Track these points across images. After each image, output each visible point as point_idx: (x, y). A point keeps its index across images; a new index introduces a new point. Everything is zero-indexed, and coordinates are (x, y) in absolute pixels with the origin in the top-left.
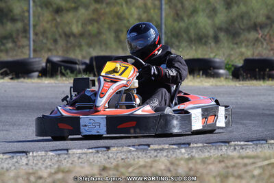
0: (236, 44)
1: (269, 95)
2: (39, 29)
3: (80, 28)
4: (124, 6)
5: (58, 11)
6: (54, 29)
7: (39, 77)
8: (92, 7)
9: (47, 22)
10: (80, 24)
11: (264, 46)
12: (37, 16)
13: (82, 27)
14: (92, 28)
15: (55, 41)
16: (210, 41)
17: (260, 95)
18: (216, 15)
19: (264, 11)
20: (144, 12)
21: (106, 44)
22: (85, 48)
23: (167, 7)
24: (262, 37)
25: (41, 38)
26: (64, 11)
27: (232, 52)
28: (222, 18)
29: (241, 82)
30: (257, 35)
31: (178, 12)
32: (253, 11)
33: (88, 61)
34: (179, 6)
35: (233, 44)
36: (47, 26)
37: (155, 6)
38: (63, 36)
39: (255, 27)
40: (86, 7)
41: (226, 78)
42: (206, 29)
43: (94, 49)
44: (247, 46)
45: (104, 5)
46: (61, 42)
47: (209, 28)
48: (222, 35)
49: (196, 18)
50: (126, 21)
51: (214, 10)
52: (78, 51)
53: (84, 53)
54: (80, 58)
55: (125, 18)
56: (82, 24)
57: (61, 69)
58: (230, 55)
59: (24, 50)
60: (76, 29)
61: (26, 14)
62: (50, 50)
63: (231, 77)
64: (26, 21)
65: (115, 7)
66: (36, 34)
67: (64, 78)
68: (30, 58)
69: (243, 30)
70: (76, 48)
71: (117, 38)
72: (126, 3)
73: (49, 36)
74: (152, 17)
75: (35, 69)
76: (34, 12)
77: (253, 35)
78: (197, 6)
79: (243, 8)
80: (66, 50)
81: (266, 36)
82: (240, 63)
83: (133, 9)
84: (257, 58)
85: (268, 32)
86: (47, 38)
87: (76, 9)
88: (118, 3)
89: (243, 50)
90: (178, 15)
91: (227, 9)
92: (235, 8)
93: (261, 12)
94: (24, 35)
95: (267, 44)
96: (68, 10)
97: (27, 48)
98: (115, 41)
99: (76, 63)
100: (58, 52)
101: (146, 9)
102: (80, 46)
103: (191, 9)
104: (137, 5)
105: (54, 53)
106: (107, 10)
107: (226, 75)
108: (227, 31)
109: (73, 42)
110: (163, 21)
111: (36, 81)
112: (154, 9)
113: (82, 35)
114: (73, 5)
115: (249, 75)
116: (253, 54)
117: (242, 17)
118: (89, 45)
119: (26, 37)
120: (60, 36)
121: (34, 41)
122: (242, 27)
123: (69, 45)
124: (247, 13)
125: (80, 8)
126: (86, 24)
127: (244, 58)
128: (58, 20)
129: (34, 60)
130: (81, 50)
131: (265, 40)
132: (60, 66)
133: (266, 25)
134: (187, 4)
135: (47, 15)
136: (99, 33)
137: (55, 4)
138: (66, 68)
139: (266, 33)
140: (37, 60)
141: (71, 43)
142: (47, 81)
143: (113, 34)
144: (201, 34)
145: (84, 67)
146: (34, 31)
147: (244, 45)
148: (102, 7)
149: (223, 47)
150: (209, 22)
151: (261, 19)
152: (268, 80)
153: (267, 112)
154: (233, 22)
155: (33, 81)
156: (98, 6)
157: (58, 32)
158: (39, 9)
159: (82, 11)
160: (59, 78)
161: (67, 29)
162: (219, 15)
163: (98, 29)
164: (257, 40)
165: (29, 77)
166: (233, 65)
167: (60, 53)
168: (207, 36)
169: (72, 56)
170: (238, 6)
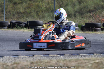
0: (82, 17)
1: (95, 37)
2: (8, 10)
3: (23, 10)
4: (40, 2)
5: (15, 4)
6: (13, 10)
7: (7, 28)
8: (28, 3)
9: (11, 8)
10: (23, 9)
11: (93, 19)
12: (7, 5)
13: (24, 10)
14: (28, 11)
15: (14, 15)
16: (73, 16)
17: (91, 37)
18: (75, 7)
19: (93, 6)
20: (48, 5)
21: (33, 17)
22: (25, 18)
23: (57, 3)
24: (92, 15)
25: (8, 14)
26: (18, 4)
27: (81, 21)
28: (77, 7)
29: (84, 32)
30: (90, 14)
31: (61, 5)
32: (89, 5)
33: (26, 23)
34: (61, 3)
35: (81, 17)
36: (11, 9)
37: (52, 2)
38: (17, 13)
39: (90, 11)
40: (26, 2)
41: (78, 30)
42: (71, 12)
43: (29, 18)
44: (86, 18)
45: (33, 2)
46: (16, 15)
47: (72, 11)
48: (77, 14)
49: (67, 7)
50: (41, 8)
51: (74, 5)
52: (22, 19)
53: (25, 20)
54: (23, 21)
55: (40, 7)
56: (24, 9)
57: (16, 26)
58: (80, 22)
59: (2, 18)
60: (22, 11)
61: (3, 5)
62: (12, 18)
63: (80, 30)
64: (3, 7)
65: (37, 2)
66: (7, 12)
67: (17, 29)
68: (4, 21)
69: (85, 12)
70: (22, 18)
71: (37, 14)
72: (41, 1)
73: (12, 13)
74: (51, 7)
75: (6, 25)
76: (6, 4)
77: (89, 14)
78: (68, 3)
79: (85, 4)
80: (18, 19)
81: (94, 15)
82: (84, 25)
83: (44, 4)
84: (90, 23)
85: (95, 13)
86: (11, 14)
87: (22, 3)
88: (38, 1)
89: (85, 20)
90: (60, 6)
91: (79, 4)
92: (82, 4)
93: (92, 6)
94: (2, 12)
95: (94, 18)
96: (19, 4)
97: (3, 17)
98: (37, 16)
99: (21, 23)
100: (15, 19)
101: (48, 4)
102: (23, 17)
103: (66, 4)
104: (45, 2)
105: (13, 19)
106: (34, 3)
107: (79, 29)
108: (79, 13)
109: (21, 15)
110: (55, 8)
111: (6, 30)
112: (52, 4)
113: (24, 13)
114: (21, 2)
115: (87, 29)
116: (89, 22)
117: (85, 7)
118: (27, 17)
119: (3, 13)
120: (16, 13)
121: (5, 15)
122: (85, 11)
123: (19, 17)
124: (87, 6)
125: (23, 3)
126: (26, 9)
127: (85, 23)
128: (15, 7)
129: (6, 22)
130: (24, 19)
131: (93, 16)
132: (16, 24)
133: (94, 10)
134: (64, 2)
135: (11, 5)
136: (31, 12)
137: (14, 1)
138: (18, 25)
139: (94, 14)
140: (7, 22)
141: (20, 16)
142: (10, 30)
143: (36, 13)
144: (69, 13)
145: (25, 25)
146: (6, 11)
147: (85, 18)
148: (32, 3)
149: (78, 19)
150: (72, 9)
151: (92, 8)
152: (94, 31)
153: (94, 43)
154: (81, 9)
155: (5, 30)
156: (30, 2)
157: (15, 11)
158: (8, 3)
159: (24, 4)
160: (15, 29)
161: (18, 11)
162: (76, 7)
163: (30, 11)
164: (90, 16)
165: (4, 28)
166: (81, 26)
167: (16, 20)
168: (71, 15)
169: (20, 21)
170: (83, 3)
